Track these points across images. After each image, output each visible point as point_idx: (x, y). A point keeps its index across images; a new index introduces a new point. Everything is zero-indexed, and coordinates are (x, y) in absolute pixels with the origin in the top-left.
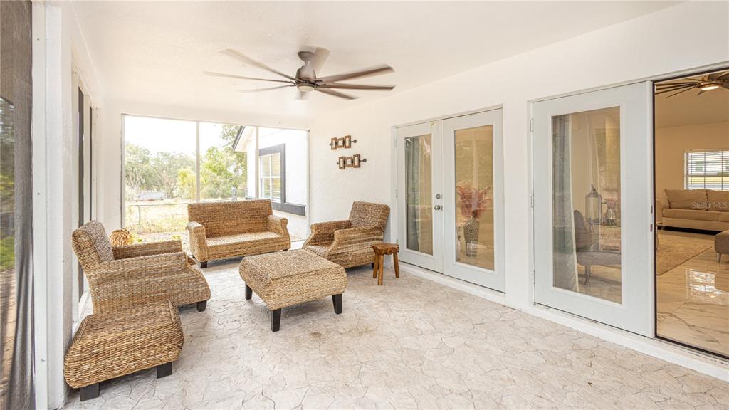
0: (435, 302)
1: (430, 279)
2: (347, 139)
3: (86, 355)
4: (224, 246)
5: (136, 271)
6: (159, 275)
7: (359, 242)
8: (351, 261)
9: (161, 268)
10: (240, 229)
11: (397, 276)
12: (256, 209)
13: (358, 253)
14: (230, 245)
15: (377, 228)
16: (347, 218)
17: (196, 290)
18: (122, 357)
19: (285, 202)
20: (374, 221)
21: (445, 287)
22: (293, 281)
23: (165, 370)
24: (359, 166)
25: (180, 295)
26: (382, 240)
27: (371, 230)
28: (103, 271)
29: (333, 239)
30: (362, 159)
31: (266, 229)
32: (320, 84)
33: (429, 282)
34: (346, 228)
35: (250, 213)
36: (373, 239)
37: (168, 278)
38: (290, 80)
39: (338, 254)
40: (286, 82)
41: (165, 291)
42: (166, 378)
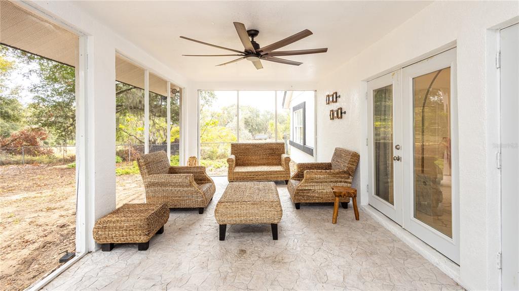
0: (371, 254)
1: (388, 228)
2: (335, 95)
3: (101, 226)
4: (243, 172)
5: (164, 182)
6: (177, 186)
7: (326, 182)
8: (316, 197)
9: (177, 183)
10: (261, 162)
11: (357, 218)
12: (273, 149)
13: (325, 191)
14: (248, 172)
15: (345, 172)
16: (330, 161)
17: (196, 199)
18: (117, 232)
19: (305, 144)
20: (344, 166)
21: (400, 241)
22: (234, 206)
23: (143, 247)
24: (341, 117)
25: (188, 201)
26: (350, 183)
27: (338, 173)
28: (149, 180)
29: (303, 177)
30: (343, 112)
31: (279, 164)
32: (262, 54)
33: (386, 232)
34: (326, 169)
35: (269, 151)
36: (341, 182)
37: (181, 189)
38: (240, 54)
39: (305, 190)
40: (238, 55)
41: (180, 197)
42: (142, 252)
